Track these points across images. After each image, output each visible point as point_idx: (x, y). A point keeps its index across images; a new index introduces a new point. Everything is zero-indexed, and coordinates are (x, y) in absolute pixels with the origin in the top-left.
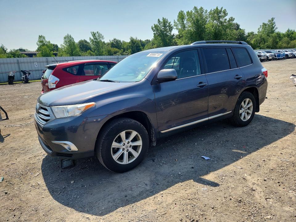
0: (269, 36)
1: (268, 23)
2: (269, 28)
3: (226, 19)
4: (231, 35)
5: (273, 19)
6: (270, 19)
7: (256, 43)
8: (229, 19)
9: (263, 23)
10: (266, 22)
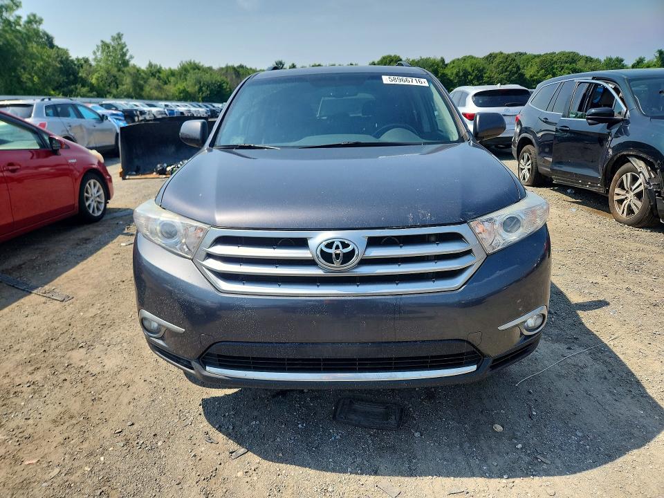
0: (123, 72)
1: (113, 44)
2: (116, 53)
3: (19, 18)
4: (43, 60)
5: (119, 36)
6: (115, 35)
7: (101, 84)
8: (29, 17)
9: (102, 41)
10: (108, 40)
